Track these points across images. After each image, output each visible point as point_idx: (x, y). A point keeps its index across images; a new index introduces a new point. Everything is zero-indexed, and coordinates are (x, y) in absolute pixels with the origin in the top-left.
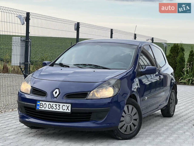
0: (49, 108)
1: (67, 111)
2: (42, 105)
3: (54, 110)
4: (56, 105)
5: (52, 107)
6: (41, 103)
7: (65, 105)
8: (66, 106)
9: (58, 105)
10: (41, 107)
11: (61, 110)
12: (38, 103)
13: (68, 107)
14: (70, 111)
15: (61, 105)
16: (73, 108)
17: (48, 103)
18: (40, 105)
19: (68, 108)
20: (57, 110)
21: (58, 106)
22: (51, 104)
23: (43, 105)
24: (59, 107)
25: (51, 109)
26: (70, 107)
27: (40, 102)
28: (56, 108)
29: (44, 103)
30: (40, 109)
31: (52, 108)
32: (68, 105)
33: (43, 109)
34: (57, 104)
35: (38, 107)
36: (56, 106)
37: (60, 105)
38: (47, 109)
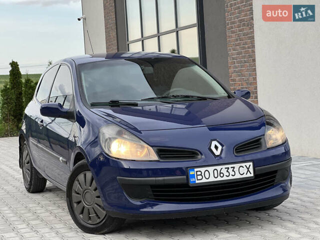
0: (216, 176)
1: (249, 175)
2: (201, 175)
3: (225, 178)
4: (228, 168)
5: (220, 173)
6: (197, 172)
7: (243, 165)
8: (245, 167)
9: (231, 168)
10: (200, 177)
11: (238, 176)
12: (192, 173)
13: (248, 169)
14: (252, 175)
15: (237, 166)
16: (256, 168)
17: (211, 169)
18: (197, 175)
19: (248, 171)
20: (231, 177)
21: (230, 170)
22: (219, 168)
23: (203, 174)
24: (233, 171)
25: (219, 179)
26: (251, 168)
27: (196, 170)
28: (228, 175)
29: (203, 170)
30: (197, 182)
31: (222, 175)
32: (248, 164)
33: (204, 180)
34: (230, 166)
35: (192, 180)
36: (227, 171)
37: (234, 168)
38: (212, 179)
